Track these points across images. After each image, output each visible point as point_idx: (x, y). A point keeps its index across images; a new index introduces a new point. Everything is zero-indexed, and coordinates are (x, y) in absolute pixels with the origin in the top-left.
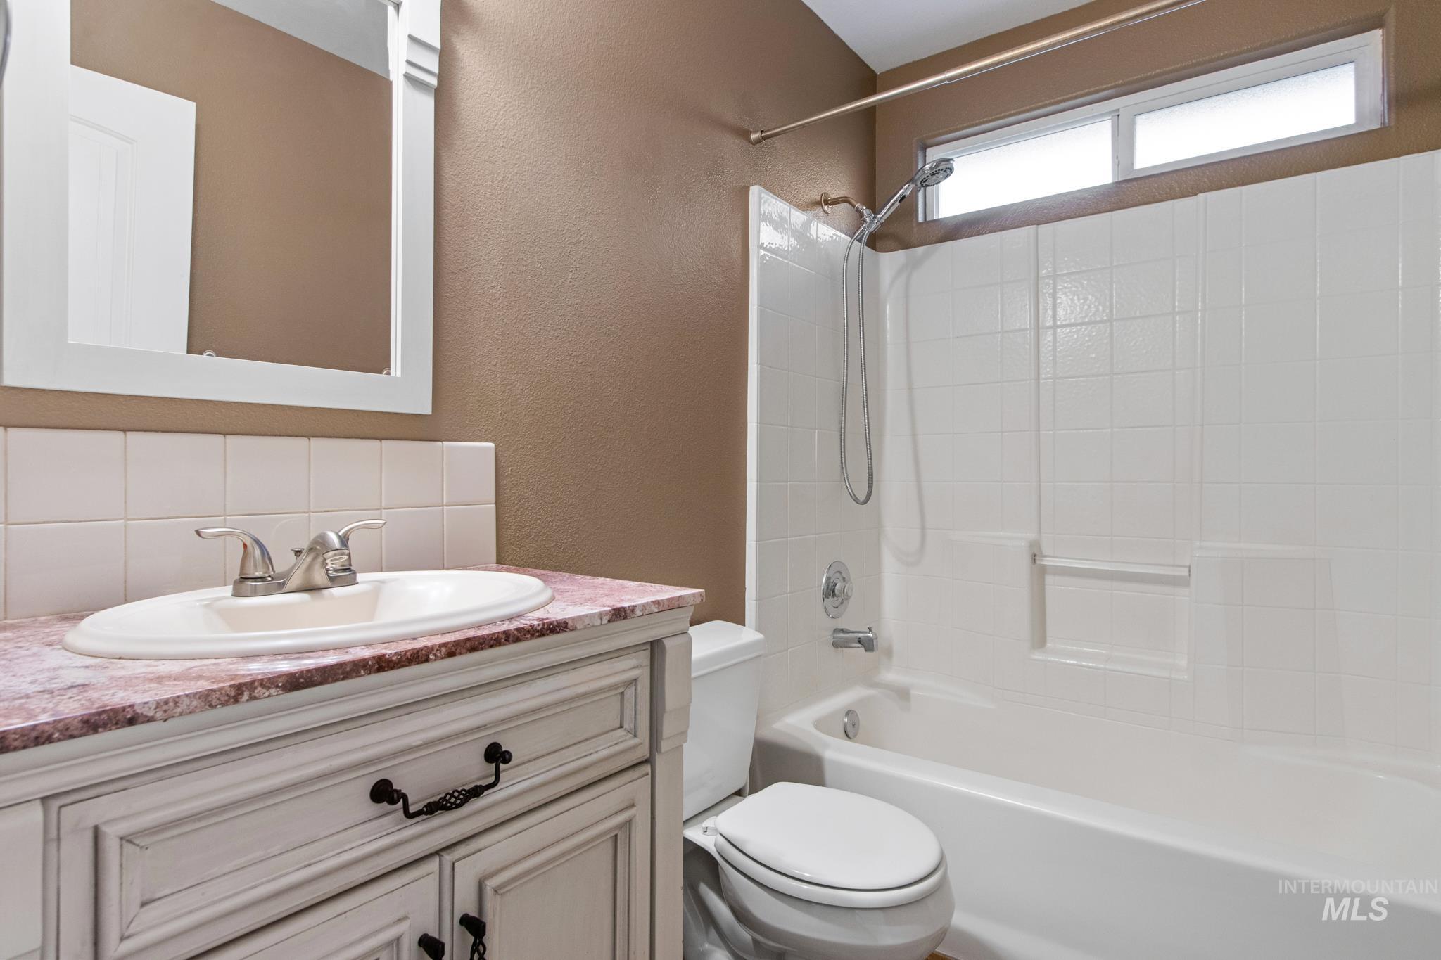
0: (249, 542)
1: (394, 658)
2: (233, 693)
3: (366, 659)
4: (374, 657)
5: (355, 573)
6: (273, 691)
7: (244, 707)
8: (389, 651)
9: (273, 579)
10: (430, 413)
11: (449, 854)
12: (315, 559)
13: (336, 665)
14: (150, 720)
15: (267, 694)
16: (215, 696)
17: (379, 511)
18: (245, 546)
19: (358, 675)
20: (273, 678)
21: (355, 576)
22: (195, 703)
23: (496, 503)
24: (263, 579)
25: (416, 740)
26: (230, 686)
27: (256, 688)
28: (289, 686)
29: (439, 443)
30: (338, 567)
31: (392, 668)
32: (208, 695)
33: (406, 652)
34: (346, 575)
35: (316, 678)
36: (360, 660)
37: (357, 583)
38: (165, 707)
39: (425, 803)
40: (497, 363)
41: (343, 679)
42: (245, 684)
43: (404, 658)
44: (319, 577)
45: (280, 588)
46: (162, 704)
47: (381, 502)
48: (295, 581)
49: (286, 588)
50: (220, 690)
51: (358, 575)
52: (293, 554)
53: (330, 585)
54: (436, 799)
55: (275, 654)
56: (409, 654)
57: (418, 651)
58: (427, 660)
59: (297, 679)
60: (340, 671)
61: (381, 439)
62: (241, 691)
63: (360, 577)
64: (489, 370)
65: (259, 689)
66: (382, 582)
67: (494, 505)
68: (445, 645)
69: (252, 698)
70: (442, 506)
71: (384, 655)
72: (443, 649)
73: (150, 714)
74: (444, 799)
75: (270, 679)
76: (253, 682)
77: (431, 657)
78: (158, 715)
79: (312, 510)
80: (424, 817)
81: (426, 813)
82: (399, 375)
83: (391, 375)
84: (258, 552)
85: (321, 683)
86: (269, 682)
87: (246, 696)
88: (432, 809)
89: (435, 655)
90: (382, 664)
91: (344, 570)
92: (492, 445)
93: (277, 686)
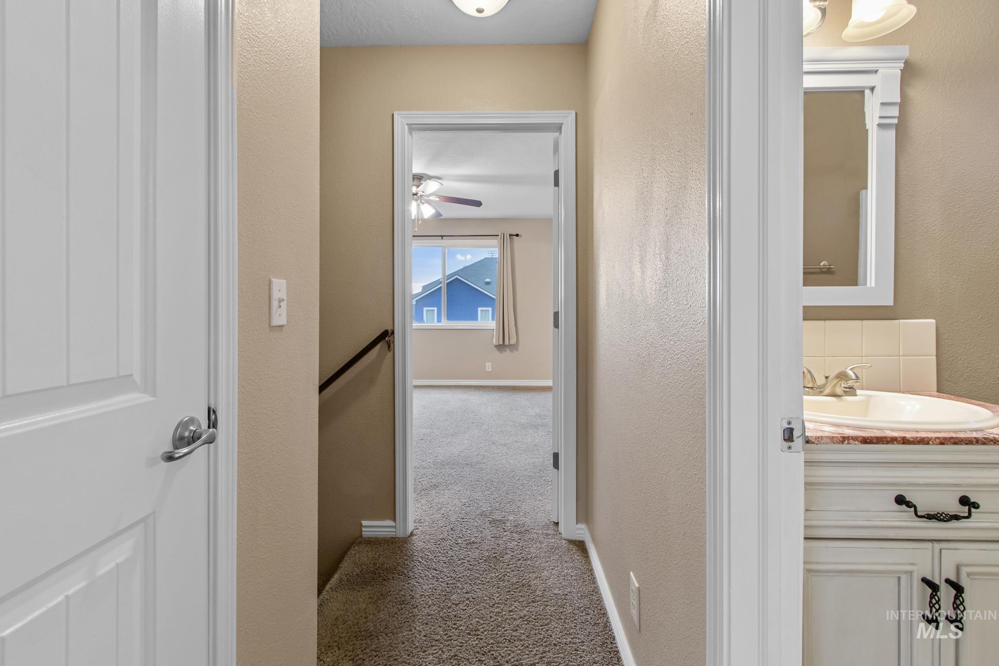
0: (806, 371)
1: (911, 439)
2: (841, 440)
3: (896, 437)
4: (901, 437)
5: (855, 390)
6: (857, 442)
7: (845, 446)
8: (908, 435)
9: (816, 389)
10: (892, 305)
11: (937, 544)
12: (839, 381)
13: (883, 437)
14: (813, 443)
15: (854, 443)
16: (835, 439)
17: (861, 358)
18: (804, 372)
19: (893, 443)
20: (857, 437)
21: (856, 392)
22: (828, 440)
23: (937, 356)
24: (812, 388)
25: (921, 481)
26: (841, 437)
27: (850, 440)
28: (863, 441)
29: (898, 321)
30: (846, 386)
31: (910, 444)
32: (832, 439)
33: (917, 437)
34: (851, 391)
35: (875, 441)
36: (894, 437)
37: (857, 396)
38: (818, 440)
39: (926, 513)
40: (937, 271)
41: (886, 444)
42: (846, 437)
43: (916, 440)
44: (839, 391)
45: (820, 393)
46: (817, 438)
47: (862, 352)
48: (827, 391)
49: (823, 394)
50: (837, 437)
51: (857, 391)
52: (824, 378)
53: (844, 394)
54: (933, 513)
55: (848, 426)
56: (918, 439)
57: (924, 438)
58: (928, 444)
59: (866, 440)
60: (885, 440)
61: (862, 320)
62: (844, 439)
63: (858, 392)
64: (931, 276)
65: (851, 440)
66: (870, 396)
67: (935, 357)
68: (938, 438)
69: (848, 443)
70: (899, 356)
71: (906, 437)
72: (937, 440)
73: (814, 441)
74: (937, 515)
75: (855, 437)
76: (849, 437)
77: (931, 442)
78: (816, 442)
79: (827, 355)
80: (925, 519)
81: (927, 518)
82: (873, 285)
83: (868, 285)
84: (809, 376)
85: (876, 443)
86: (855, 438)
87: (846, 442)
88: (930, 517)
89: (933, 442)
90: (905, 441)
91: (850, 388)
92: (934, 321)
93: (858, 441)
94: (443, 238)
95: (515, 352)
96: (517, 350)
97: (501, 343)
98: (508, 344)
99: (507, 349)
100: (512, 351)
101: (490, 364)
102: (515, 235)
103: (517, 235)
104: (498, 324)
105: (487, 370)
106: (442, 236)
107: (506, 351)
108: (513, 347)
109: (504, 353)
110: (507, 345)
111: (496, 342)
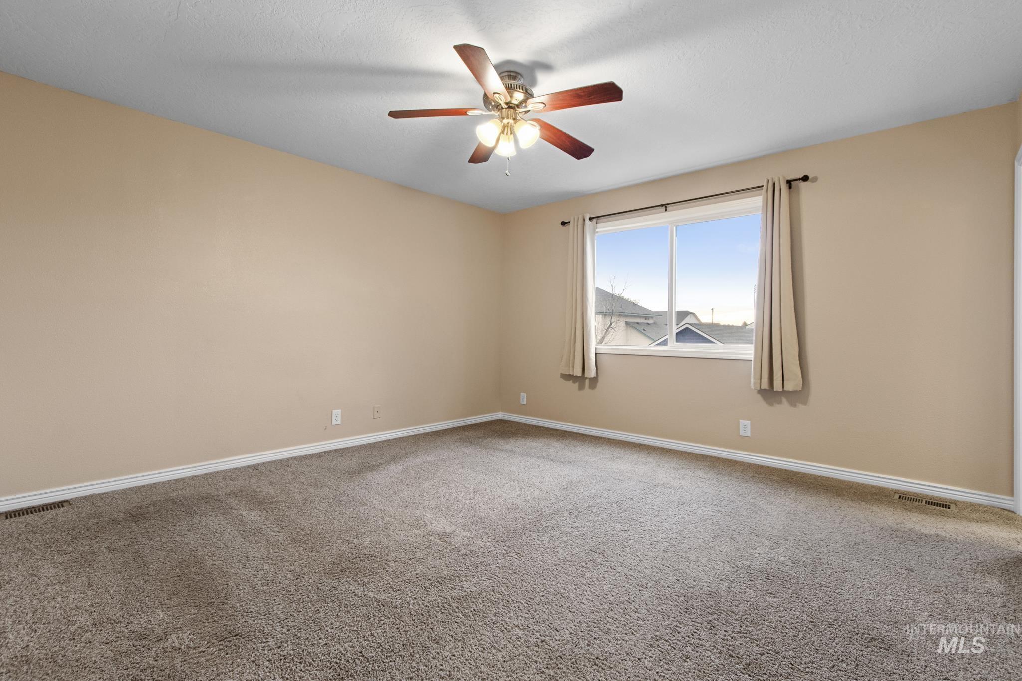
94: (669, 207)
95: (801, 407)
96: (805, 402)
97: (765, 385)
98: (780, 389)
99: (784, 400)
100: (793, 404)
101: (748, 422)
102: (799, 179)
103: (805, 178)
104: (759, 351)
105: (742, 433)
106: (665, 206)
107: (780, 402)
108: (798, 396)
109: (777, 407)
110: (777, 391)
111: (755, 383)
